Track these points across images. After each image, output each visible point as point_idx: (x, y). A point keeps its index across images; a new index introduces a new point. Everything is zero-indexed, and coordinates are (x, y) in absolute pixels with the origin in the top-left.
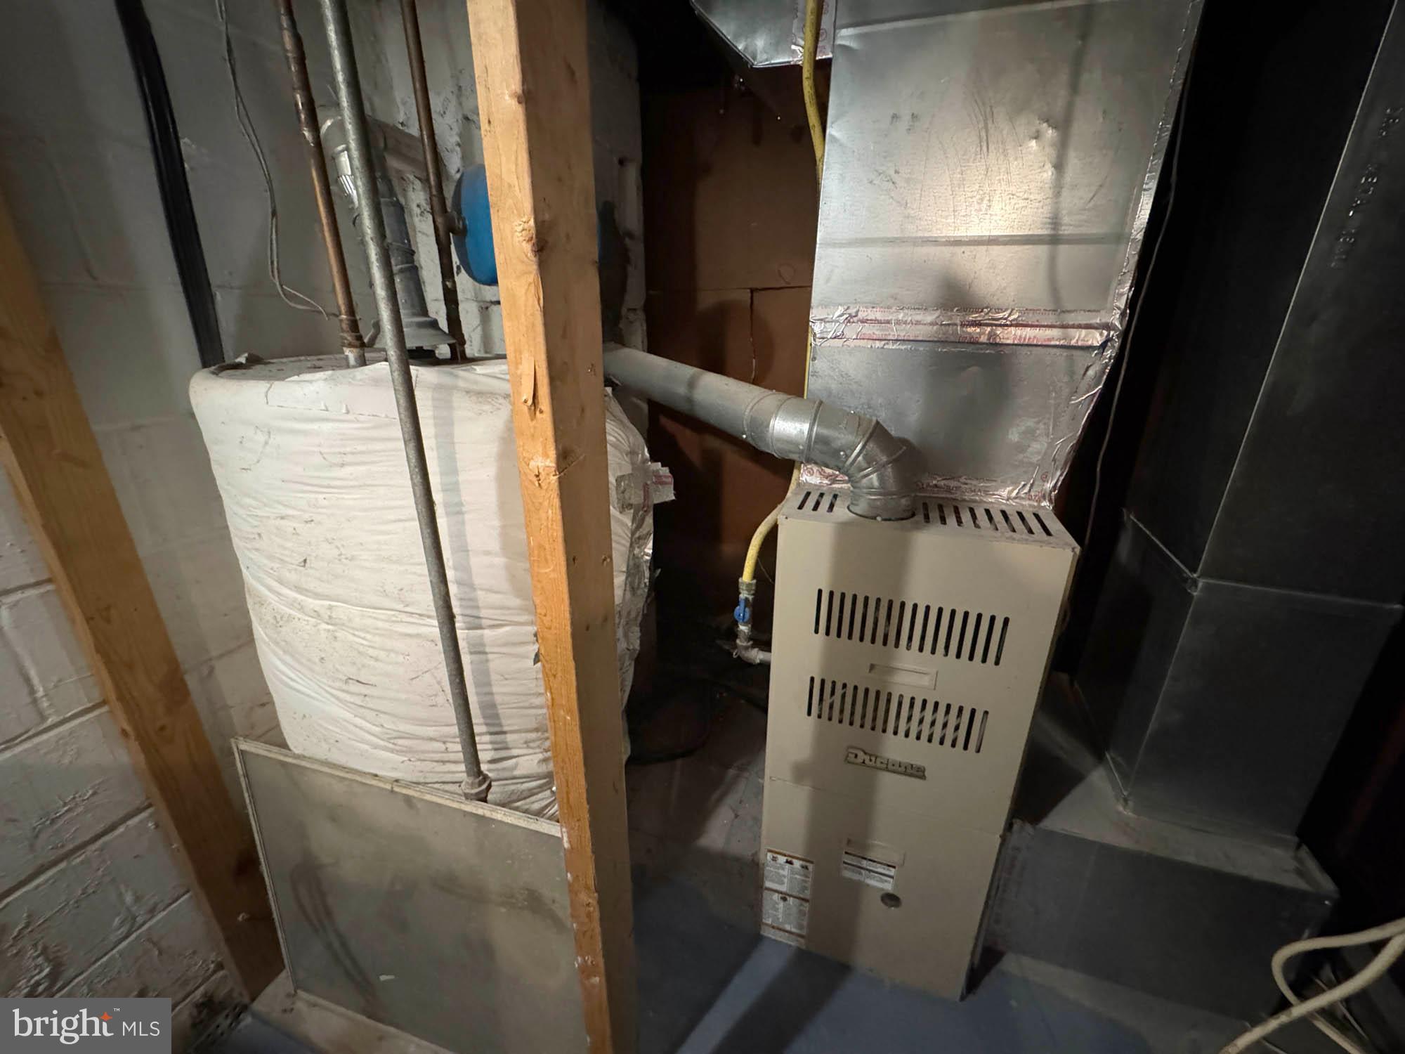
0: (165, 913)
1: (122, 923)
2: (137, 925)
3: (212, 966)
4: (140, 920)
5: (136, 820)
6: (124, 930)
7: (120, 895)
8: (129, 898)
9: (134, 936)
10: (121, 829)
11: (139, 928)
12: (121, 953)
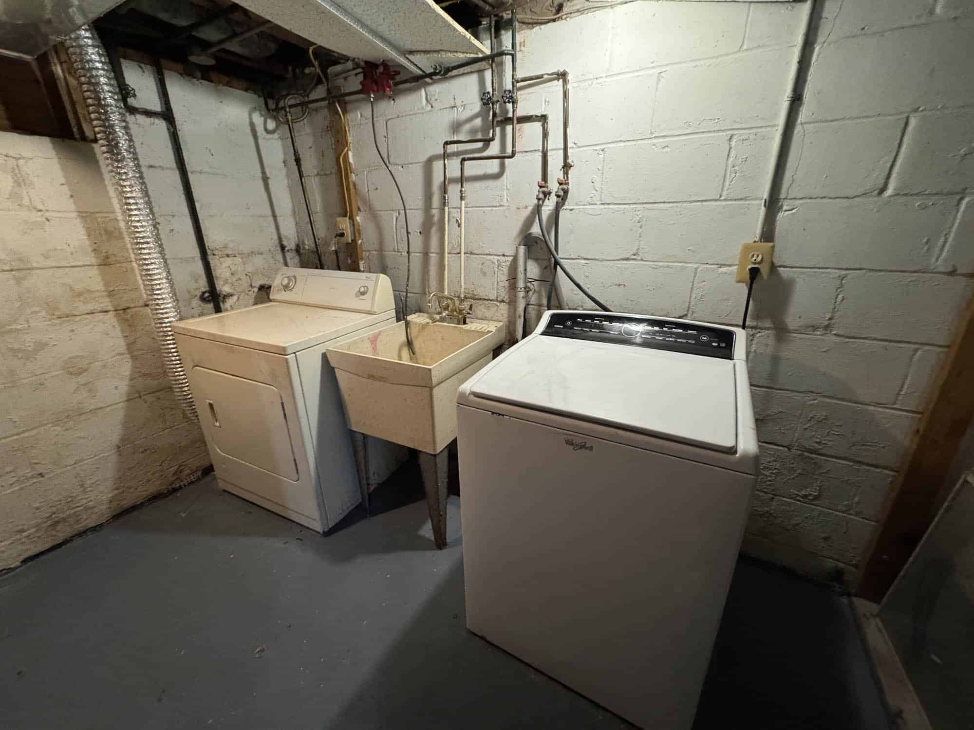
0: (862, 520)
1: (846, 505)
2: (848, 512)
3: (854, 562)
4: (852, 512)
5: (887, 472)
6: (844, 509)
7: (855, 495)
8: (856, 499)
9: (845, 515)
10: (879, 470)
11: (849, 514)
12: (836, 516)
